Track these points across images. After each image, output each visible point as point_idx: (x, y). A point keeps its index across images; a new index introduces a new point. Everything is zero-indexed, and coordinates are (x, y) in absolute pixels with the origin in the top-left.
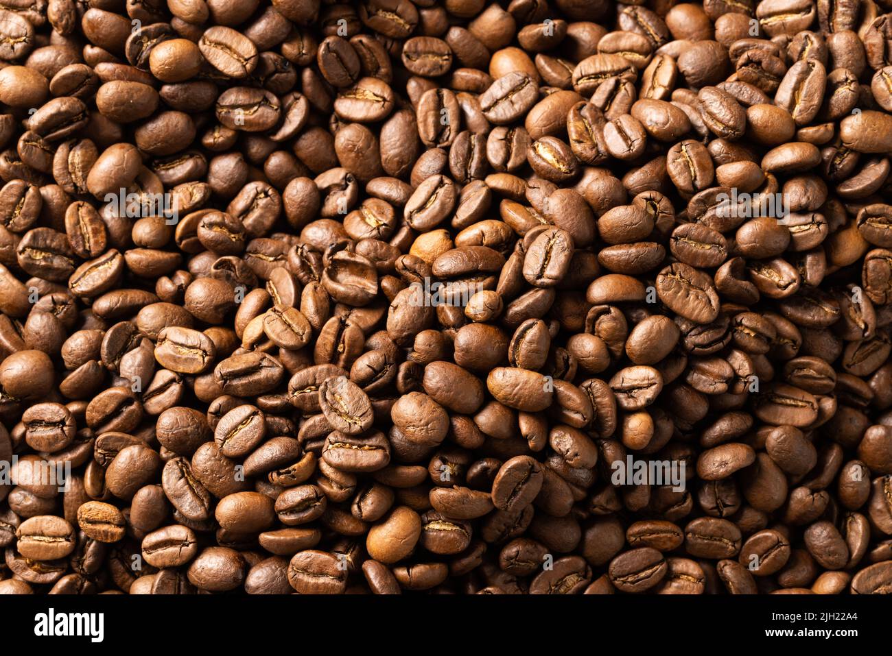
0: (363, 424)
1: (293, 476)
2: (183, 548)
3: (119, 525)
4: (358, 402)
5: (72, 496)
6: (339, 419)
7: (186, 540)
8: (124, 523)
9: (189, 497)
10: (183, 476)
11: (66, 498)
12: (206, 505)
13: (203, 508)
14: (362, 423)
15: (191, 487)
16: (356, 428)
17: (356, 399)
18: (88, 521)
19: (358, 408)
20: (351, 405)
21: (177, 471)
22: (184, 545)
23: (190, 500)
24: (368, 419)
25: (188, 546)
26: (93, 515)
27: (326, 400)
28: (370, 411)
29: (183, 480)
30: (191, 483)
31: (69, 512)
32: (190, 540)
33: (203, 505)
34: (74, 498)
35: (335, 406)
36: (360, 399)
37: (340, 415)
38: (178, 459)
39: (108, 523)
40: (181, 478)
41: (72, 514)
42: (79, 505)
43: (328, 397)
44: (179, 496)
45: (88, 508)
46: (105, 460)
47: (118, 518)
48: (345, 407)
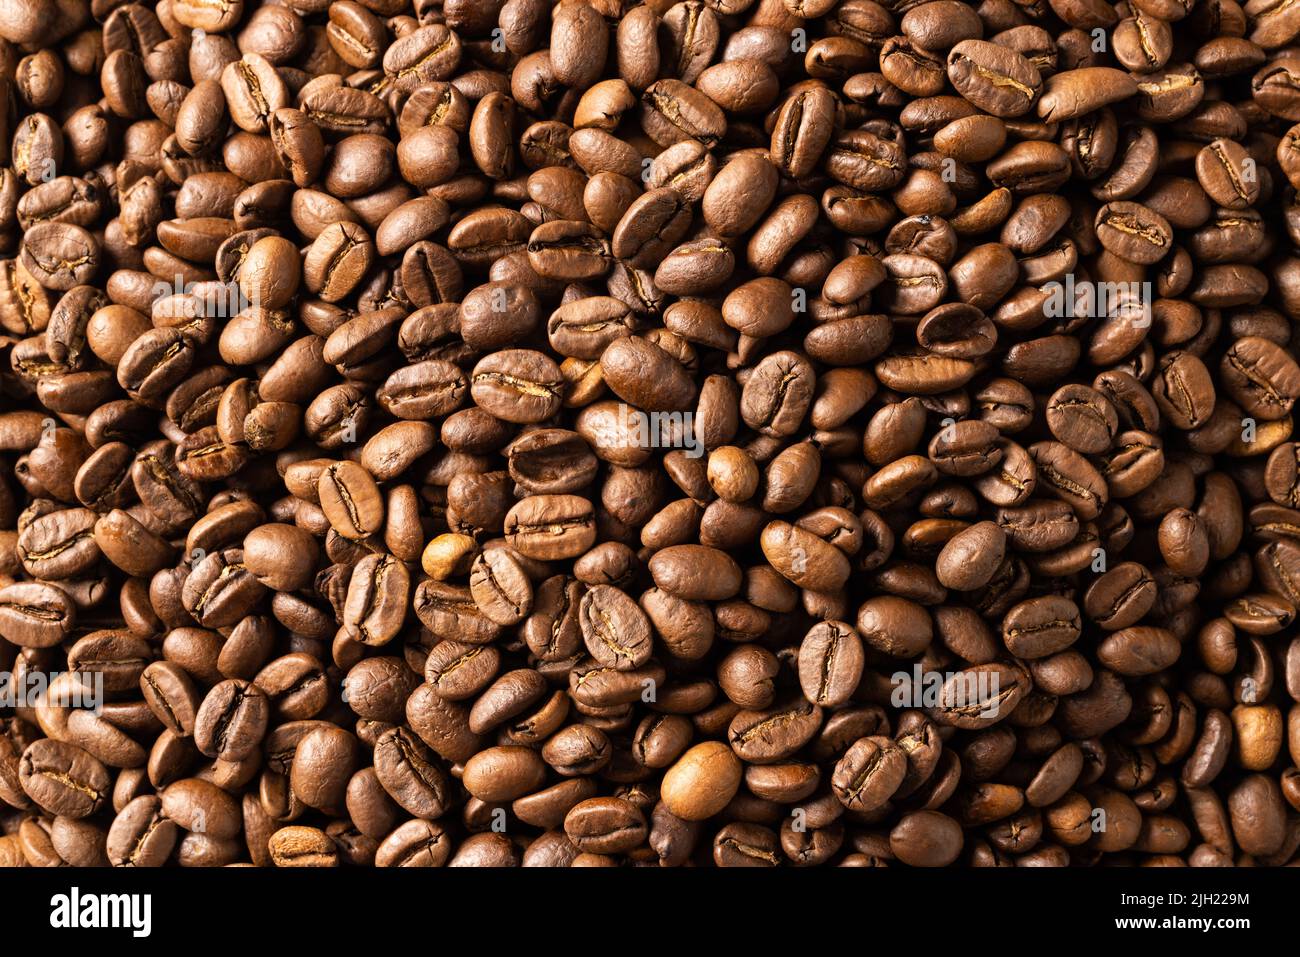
0: (635, 658)
1: (532, 733)
2: (432, 847)
3: (329, 853)
4: (632, 626)
5: (256, 829)
6: (603, 646)
7: (431, 836)
8: (335, 849)
9: (414, 787)
10: (403, 758)
11: (248, 833)
12: (439, 795)
13: (434, 801)
14: (634, 656)
15: (416, 773)
16: (625, 663)
17: (631, 621)
18: (285, 856)
19: (631, 635)
20: (623, 628)
21: (394, 752)
22: (431, 843)
23: (416, 792)
24: (644, 652)
25: (436, 842)
26: (290, 847)
27: (588, 618)
28: (647, 641)
29: (403, 764)
30: (415, 765)
31: (257, 851)
32: (435, 832)
33: (435, 796)
34: (259, 830)
35: (600, 629)
36: (635, 622)
37: (605, 641)
38: (393, 732)
39: (313, 853)
40: (400, 761)
41: (261, 853)
42: (268, 839)
43: (592, 614)
44: (401, 787)
45: (281, 839)
46: (284, 766)
47: (324, 844)
48: (613, 631)
